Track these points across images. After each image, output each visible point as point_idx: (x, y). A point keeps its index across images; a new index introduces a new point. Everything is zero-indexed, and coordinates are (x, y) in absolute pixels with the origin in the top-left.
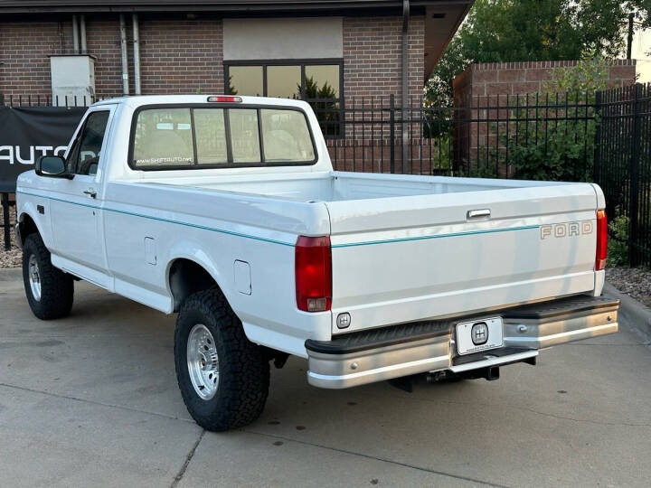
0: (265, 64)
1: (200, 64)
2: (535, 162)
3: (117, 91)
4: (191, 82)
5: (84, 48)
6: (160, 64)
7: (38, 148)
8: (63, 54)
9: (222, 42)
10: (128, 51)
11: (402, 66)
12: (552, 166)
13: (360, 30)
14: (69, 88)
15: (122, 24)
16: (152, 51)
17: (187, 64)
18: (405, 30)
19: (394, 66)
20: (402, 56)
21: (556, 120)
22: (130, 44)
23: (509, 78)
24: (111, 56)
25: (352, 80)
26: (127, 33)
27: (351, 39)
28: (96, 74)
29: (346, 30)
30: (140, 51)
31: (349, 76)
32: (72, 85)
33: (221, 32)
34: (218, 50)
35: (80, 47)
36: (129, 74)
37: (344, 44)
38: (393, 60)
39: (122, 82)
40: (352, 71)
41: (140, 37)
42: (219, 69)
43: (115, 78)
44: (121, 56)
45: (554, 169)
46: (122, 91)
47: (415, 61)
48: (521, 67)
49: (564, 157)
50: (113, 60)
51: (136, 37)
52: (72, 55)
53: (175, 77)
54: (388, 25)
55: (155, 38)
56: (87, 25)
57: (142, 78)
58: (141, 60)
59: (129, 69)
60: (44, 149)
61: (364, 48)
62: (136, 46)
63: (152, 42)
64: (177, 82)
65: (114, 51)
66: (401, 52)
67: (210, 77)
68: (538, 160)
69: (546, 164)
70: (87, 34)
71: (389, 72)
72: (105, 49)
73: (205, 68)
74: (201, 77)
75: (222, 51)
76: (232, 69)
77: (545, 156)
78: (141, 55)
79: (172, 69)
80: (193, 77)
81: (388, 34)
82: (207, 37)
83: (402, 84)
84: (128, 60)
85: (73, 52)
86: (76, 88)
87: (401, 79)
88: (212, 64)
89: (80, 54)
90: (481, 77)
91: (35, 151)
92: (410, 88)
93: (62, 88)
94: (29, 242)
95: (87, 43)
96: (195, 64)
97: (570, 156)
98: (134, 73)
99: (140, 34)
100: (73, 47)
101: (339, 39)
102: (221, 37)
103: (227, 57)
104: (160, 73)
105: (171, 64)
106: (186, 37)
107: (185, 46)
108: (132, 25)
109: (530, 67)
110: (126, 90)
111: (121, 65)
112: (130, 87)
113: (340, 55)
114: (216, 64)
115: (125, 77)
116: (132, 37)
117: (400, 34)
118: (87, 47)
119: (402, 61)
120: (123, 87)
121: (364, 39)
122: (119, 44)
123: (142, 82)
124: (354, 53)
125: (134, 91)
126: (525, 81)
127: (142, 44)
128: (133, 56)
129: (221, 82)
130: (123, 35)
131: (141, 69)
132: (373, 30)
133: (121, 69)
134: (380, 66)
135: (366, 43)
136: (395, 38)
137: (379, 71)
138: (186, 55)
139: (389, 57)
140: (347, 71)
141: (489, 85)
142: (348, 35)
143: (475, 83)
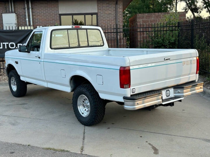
0: (73, 15)
1: (51, 15)
2: (160, 44)
3: (25, 24)
4: (49, 21)
5: (13, 10)
6: (38, 15)
7: (3, 43)
8: (6, 13)
9: (58, 8)
10: (28, 11)
11: (116, 15)
12: (166, 45)
13: (102, 4)
14: (9, 23)
15: (26, 2)
16: (36, 11)
17: (47, 15)
18: (117, 3)
19: (114, 15)
20: (116, 12)
21: (163, 31)
22: (28, 9)
23: (148, 18)
24: (22, 13)
26: (27, 6)
27: (100, 7)
28: (17, 19)
30: (32, 11)
31: (100, 18)
32: (10, 23)
33: (58, 5)
34: (57, 10)
35: (12, 10)
36: (28, 18)
37: (98, 8)
38: (113, 13)
39: (26, 21)
40: (100, 17)
41: (32, 7)
43: (24, 20)
44: (25, 13)
45: (167, 46)
46: (26, 24)
47: (120, 13)
48: (152, 15)
49: (169, 42)
50: (23, 14)
51: (30, 7)
52: (9, 13)
53: (44, 19)
54: (111, 2)
55: (36, 7)
56: (14, 3)
57: (33, 20)
58: (32, 14)
59: (28, 17)
60: (6, 43)
62: (30, 10)
63: (35, 8)
64: (44, 21)
65: (23, 11)
66: (116, 10)
68: (161, 43)
69: (164, 44)
70: (14, 6)
71: (112, 17)
72: (20, 10)
73: (53, 16)
74: (52, 19)
75: (58, 10)
76: (62, 16)
77: (163, 42)
78: (32, 13)
79: (42, 17)
81: (111, 5)
82: (54, 6)
83: (116, 20)
84: (28, 14)
85: (9, 12)
86: (11, 23)
87: (116, 19)
88: (56, 15)
89: (12, 12)
90: (140, 18)
91: (3, 44)
92: (119, 22)
93: (7, 24)
94: (11, 73)
95: (14, 9)
96: (50, 15)
97: (171, 42)
98: (30, 18)
99: (31, 6)
100: (9, 10)
101: (96, 7)
102: (58, 6)
103: (60, 13)
104: (39, 18)
105: (42, 15)
106: (46, 7)
107: (46, 9)
108: (29, 3)
109: (154, 14)
110: (28, 24)
111: (26, 16)
112: (29, 23)
113: (97, 12)
114: (57, 15)
115: (27, 19)
116: (29, 7)
117: (114, 5)
118: (14, 10)
120: (26, 23)
121: (104, 6)
122: (25, 9)
123: (33, 21)
124: (101, 11)
125: (30, 24)
126: (153, 19)
127: (32, 9)
128: (29, 13)
129: (58, 21)
130: (26, 6)
131: (32, 17)
132: (106, 3)
133: (26, 17)
134: (109, 15)
135: (105, 8)
136: (113, 6)
137: (109, 16)
138: (47, 12)
139: (112, 12)
140: (99, 17)
141: (142, 20)
142: (99, 5)
143: (138, 20)
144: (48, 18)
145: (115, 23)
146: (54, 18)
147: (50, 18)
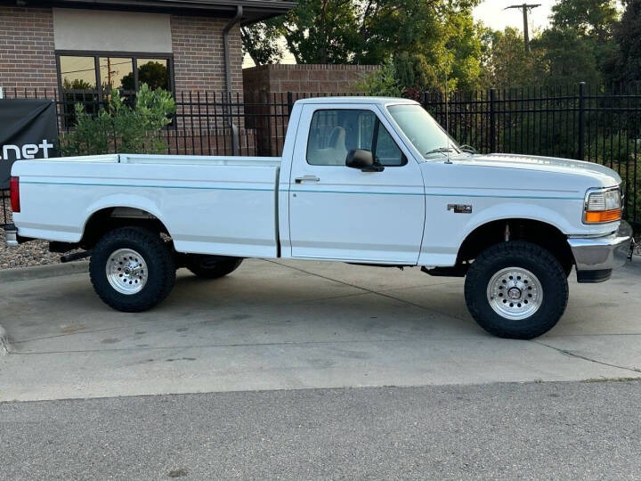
0: (96, 55)
1: (29, 53)
4: (21, 71)
9: (52, 31)
11: (225, 63)
13: (186, 28)
17: (16, 52)
18: (226, 31)
19: (218, 63)
20: (224, 55)
23: (297, 78)
25: (183, 74)
27: (179, 36)
29: (174, 28)
31: (179, 70)
33: (52, 21)
34: (50, 39)
37: (173, 40)
38: (217, 57)
40: (182, 66)
42: (50, 58)
47: (234, 59)
48: (305, 68)
53: (3, 66)
54: (211, 25)
61: (191, 45)
64: (6, 70)
66: (224, 50)
67: (41, 67)
71: (214, 68)
73: (35, 57)
74: (32, 66)
75: (53, 40)
76: (63, 59)
80: (23, 66)
81: (211, 33)
82: (36, 25)
83: (226, 79)
87: (225, 75)
88: (44, 53)
90: (275, 75)
92: (232, 83)
96: (24, 52)
101: (169, 36)
102: (52, 26)
103: (58, 47)
106: (14, 24)
107: (14, 34)
109: (311, 68)
113: (170, 51)
114: (48, 53)
119: (225, 58)
121: (190, 37)
124: (181, 49)
126: (308, 80)
129: (53, 71)
132: (198, 28)
134: (206, 62)
135: (193, 41)
136: (217, 38)
137: (205, 67)
138: (13, 43)
139: (213, 54)
140: (178, 66)
141: (283, 83)
142: (176, 32)
143: (271, 81)
144: (20, 61)
145: (223, 87)
146: (39, 62)
147: (25, 61)
